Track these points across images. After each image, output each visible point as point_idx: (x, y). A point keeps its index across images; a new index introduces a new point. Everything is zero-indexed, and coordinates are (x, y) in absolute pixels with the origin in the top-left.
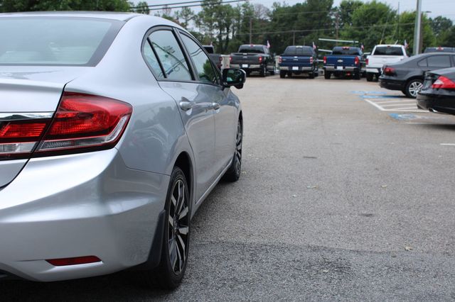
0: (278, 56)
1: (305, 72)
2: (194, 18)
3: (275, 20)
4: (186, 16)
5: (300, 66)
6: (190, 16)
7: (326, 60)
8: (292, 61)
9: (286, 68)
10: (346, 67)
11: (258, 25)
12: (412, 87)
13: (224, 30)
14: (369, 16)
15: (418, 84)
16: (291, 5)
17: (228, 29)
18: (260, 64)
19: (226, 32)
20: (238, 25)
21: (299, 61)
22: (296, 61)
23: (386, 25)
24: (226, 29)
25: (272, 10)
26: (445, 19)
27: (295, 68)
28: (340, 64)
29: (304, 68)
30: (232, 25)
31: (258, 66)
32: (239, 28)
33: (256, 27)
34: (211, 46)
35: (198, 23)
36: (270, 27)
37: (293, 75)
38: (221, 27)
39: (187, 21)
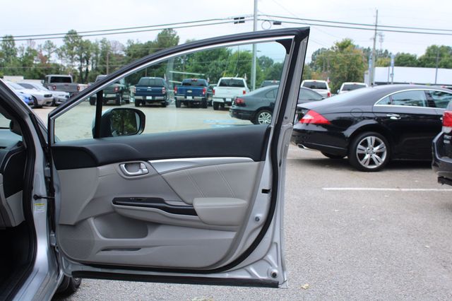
0: (133, 87)
1: (158, 101)
2: (56, 51)
3: (129, 55)
4: (49, 48)
5: (153, 96)
6: (53, 49)
7: (177, 90)
8: (146, 91)
9: (141, 98)
10: (195, 97)
11: (114, 58)
12: (261, 117)
13: (84, 62)
14: (209, 55)
15: (266, 115)
16: (143, 43)
17: (88, 62)
18: (116, 93)
19: (86, 64)
20: (96, 58)
21: (153, 91)
22: (149, 91)
23: (223, 62)
24: (86, 61)
25: (126, 46)
26: (268, 58)
27: (149, 98)
28: (189, 94)
29: (157, 98)
30: (91, 58)
31: (114, 95)
32: (97, 61)
33: (112, 61)
34: (69, 76)
35: (60, 56)
36: (125, 61)
37: (147, 104)
38: (82, 60)
39: (50, 53)
